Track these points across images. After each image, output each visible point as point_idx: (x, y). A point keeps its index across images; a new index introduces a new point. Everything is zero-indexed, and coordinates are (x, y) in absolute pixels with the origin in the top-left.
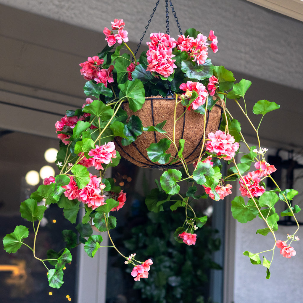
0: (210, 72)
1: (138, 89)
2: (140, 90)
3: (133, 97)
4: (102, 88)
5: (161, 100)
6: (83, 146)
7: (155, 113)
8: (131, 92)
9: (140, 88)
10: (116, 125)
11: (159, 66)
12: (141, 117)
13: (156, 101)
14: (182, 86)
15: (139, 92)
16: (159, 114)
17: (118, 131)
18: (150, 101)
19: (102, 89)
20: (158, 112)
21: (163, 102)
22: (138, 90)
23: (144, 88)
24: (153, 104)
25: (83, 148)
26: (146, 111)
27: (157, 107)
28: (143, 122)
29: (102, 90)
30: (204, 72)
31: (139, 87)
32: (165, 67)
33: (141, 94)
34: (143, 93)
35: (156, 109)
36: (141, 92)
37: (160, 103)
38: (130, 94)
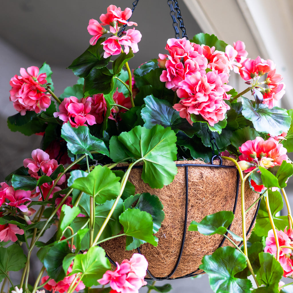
0: (285, 122)
1: (164, 146)
2: (168, 148)
3: (156, 161)
4: (88, 137)
5: (203, 168)
6: (85, 262)
7: (191, 192)
8: (153, 151)
9: (169, 144)
10: (133, 215)
11: (208, 106)
12: (163, 197)
13: (193, 168)
14: (246, 146)
15: (167, 151)
16: (198, 193)
17: (137, 228)
18: (183, 169)
19: (89, 139)
20: (195, 191)
21: (207, 173)
22: (165, 148)
23: (175, 145)
24: (189, 176)
25: (84, 264)
26: (174, 188)
27: (197, 181)
28: (165, 207)
29: (89, 142)
30: (275, 120)
31: (167, 141)
32: (220, 107)
33: (169, 156)
34: (172, 153)
35: (194, 184)
36: (169, 152)
37: (201, 173)
38: (151, 155)
